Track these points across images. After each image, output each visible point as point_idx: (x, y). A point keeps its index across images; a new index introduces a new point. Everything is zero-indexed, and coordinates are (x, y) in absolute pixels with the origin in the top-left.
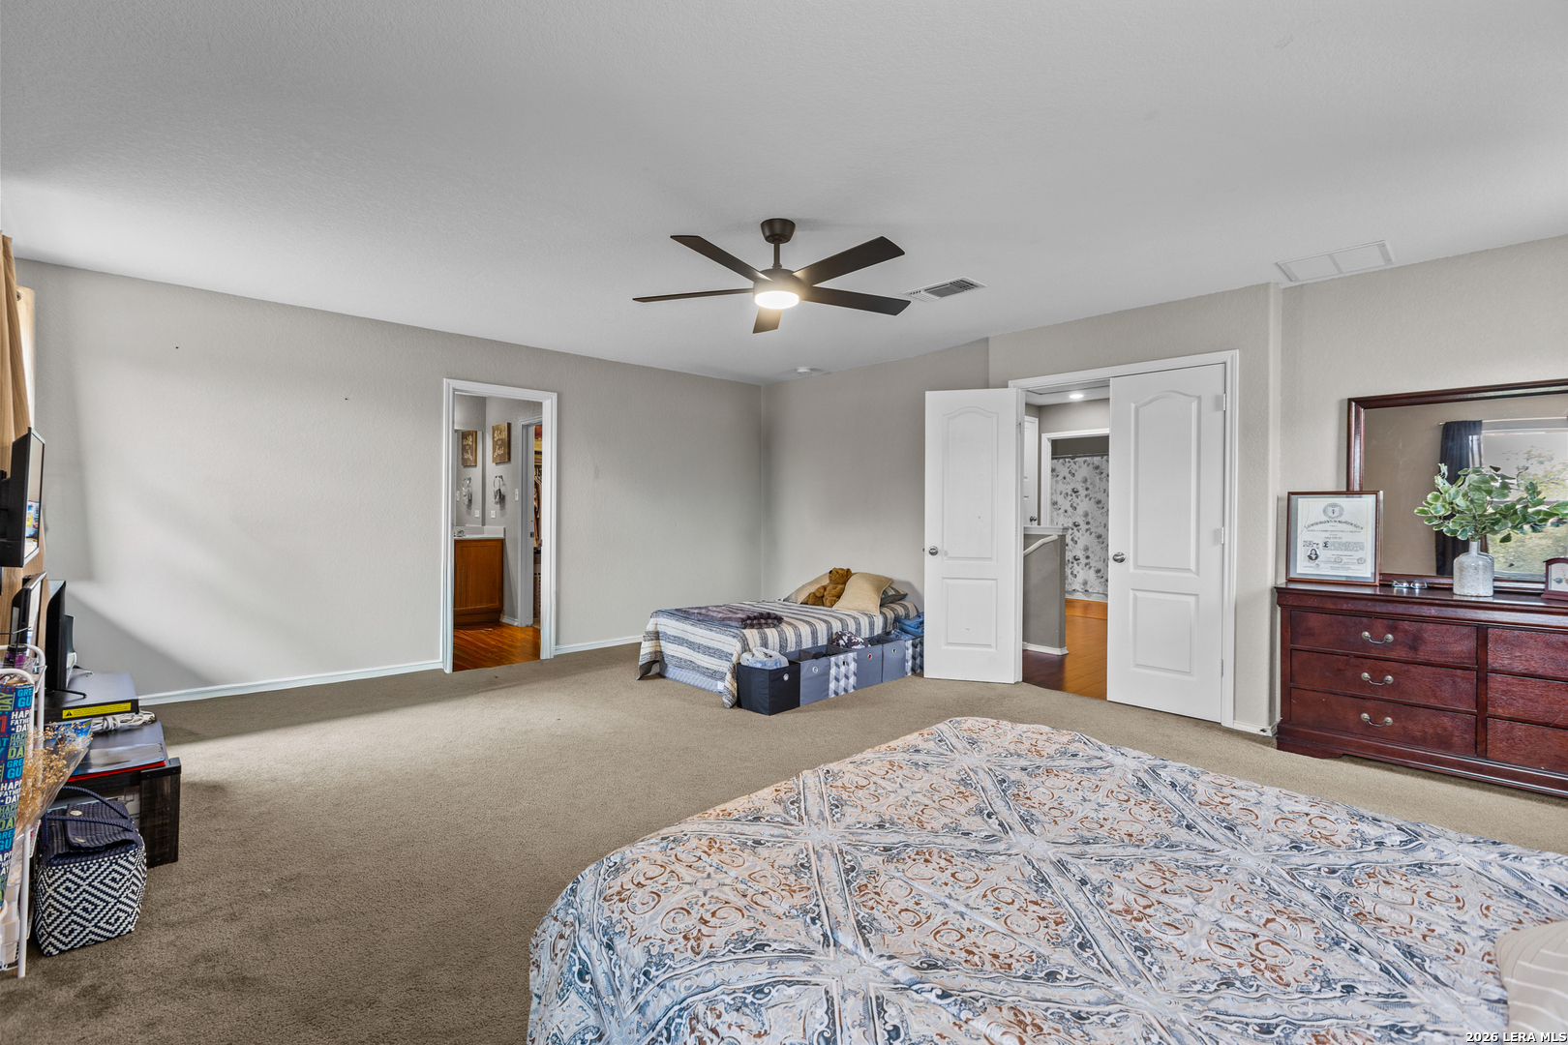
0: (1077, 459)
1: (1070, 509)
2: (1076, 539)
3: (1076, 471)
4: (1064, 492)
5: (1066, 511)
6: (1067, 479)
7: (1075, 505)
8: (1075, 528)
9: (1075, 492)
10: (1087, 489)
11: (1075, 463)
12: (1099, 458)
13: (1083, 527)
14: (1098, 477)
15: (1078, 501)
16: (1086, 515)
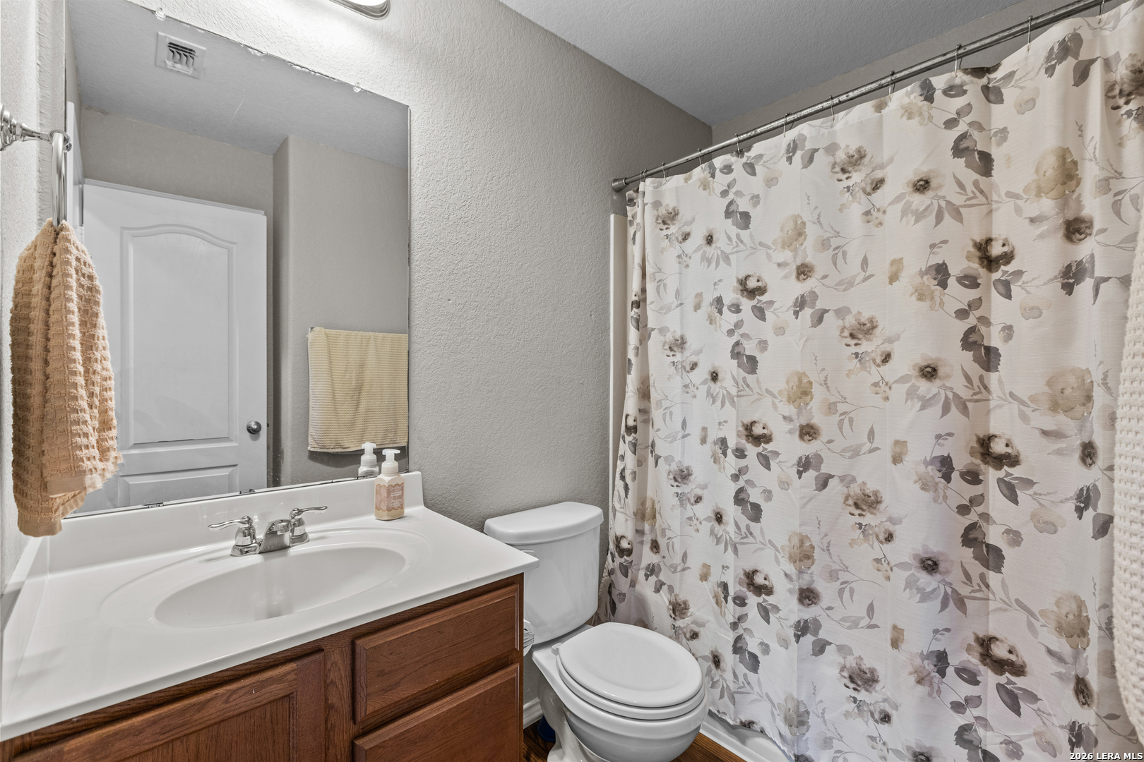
0: (758, 148)
1: (729, 368)
2: (755, 496)
3: (755, 199)
4: (708, 298)
5: (714, 377)
6: (721, 242)
7: (750, 348)
8: (752, 450)
9: (753, 293)
10: (804, 271)
11: (750, 168)
12: (864, 110)
13: (788, 447)
14: (856, 210)
15: (765, 330)
16: (802, 393)
